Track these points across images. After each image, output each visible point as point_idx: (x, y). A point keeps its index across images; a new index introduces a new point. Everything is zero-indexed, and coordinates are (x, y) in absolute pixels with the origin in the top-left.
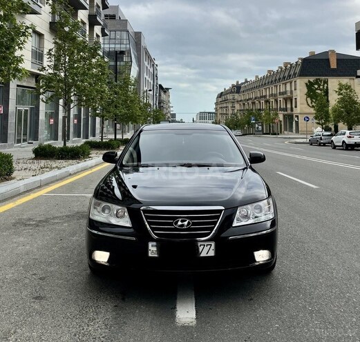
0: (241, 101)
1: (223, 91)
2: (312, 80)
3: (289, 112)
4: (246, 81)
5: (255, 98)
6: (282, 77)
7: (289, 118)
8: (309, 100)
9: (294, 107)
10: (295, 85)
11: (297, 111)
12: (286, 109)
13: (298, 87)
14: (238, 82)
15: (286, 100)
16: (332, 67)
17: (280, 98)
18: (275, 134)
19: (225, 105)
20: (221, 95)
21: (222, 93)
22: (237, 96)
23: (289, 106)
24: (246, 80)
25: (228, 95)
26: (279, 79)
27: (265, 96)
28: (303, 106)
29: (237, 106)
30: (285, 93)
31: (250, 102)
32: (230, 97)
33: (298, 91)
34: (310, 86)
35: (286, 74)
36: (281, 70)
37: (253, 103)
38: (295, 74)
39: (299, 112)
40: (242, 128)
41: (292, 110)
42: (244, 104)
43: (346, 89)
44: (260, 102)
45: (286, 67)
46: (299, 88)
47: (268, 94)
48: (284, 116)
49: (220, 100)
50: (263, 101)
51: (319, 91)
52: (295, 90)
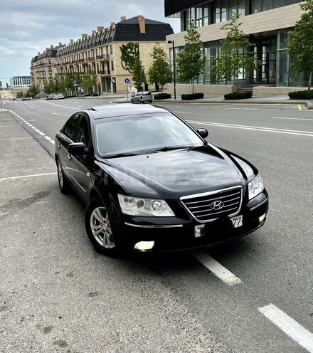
0: (58, 65)
1: (37, 55)
2: (125, 45)
3: (107, 74)
4: (61, 45)
5: (73, 62)
6: (98, 41)
7: (107, 80)
8: (123, 62)
9: (111, 69)
10: (111, 49)
11: (113, 73)
12: (103, 72)
14: (52, 46)
15: (103, 63)
16: (142, 32)
17: (98, 62)
18: (97, 95)
19: (41, 69)
20: (36, 59)
21: (36, 57)
22: (53, 60)
23: (106, 69)
25: (44, 59)
26: (96, 43)
27: (83, 60)
28: (119, 69)
29: (55, 70)
30: (101, 57)
31: (68, 66)
32: (46, 61)
33: (114, 55)
34: (124, 49)
35: (102, 39)
36: (95, 36)
37: (71, 67)
38: (110, 39)
39: (115, 74)
40: (63, 92)
41: (109, 72)
42: (62, 68)
43: (160, 53)
44: (78, 66)
45: (101, 31)
46: (115, 51)
47: (85, 57)
48: (103, 78)
49: (35, 64)
50: (80, 65)
51: (131, 55)
52: (111, 53)
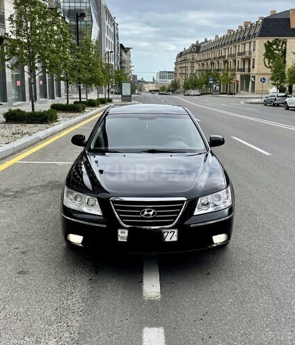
0: (200, 61)
1: (183, 50)
2: (271, 41)
3: (246, 72)
4: (206, 41)
5: (214, 59)
6: (241, 37)
7: (246, 79)
8: (267, 60)
9: (251, 67)
10: (254, 45)
11: (253, 72)
12: (243, 70)
13: (257, 48)
14: (197, 42)
15: (244, 60)
16: (292, 27)
17: (239, 59)
18: (232, 94)
19: (184, 65)
20: (181, 55)
21: (182, 53)
22: (197, 56)
23: (246, 66)
24: (206, 39)
25: (188, 55)
26: (239, 39)
27: (224, 57)
28: (260, 67)
29: (196, 66)
30: (244, 53)
31: (209, 62)
32: (189, 57)
33: (256, 52)
34: (268, 46)
35: (246, 35)
36: (241, 30)
37: (212, 63)
38: (254, 34)
39: (256, 72)
40: (201, 88)
41: (249, 70)
42: (203, 64)
44: (218, 62)
45: (246, 27)
47: (227, 54)
48: (241, 76)
49: (180, 59)
50: (221, 62)
51: (277, 52)
52: (254, 50)
